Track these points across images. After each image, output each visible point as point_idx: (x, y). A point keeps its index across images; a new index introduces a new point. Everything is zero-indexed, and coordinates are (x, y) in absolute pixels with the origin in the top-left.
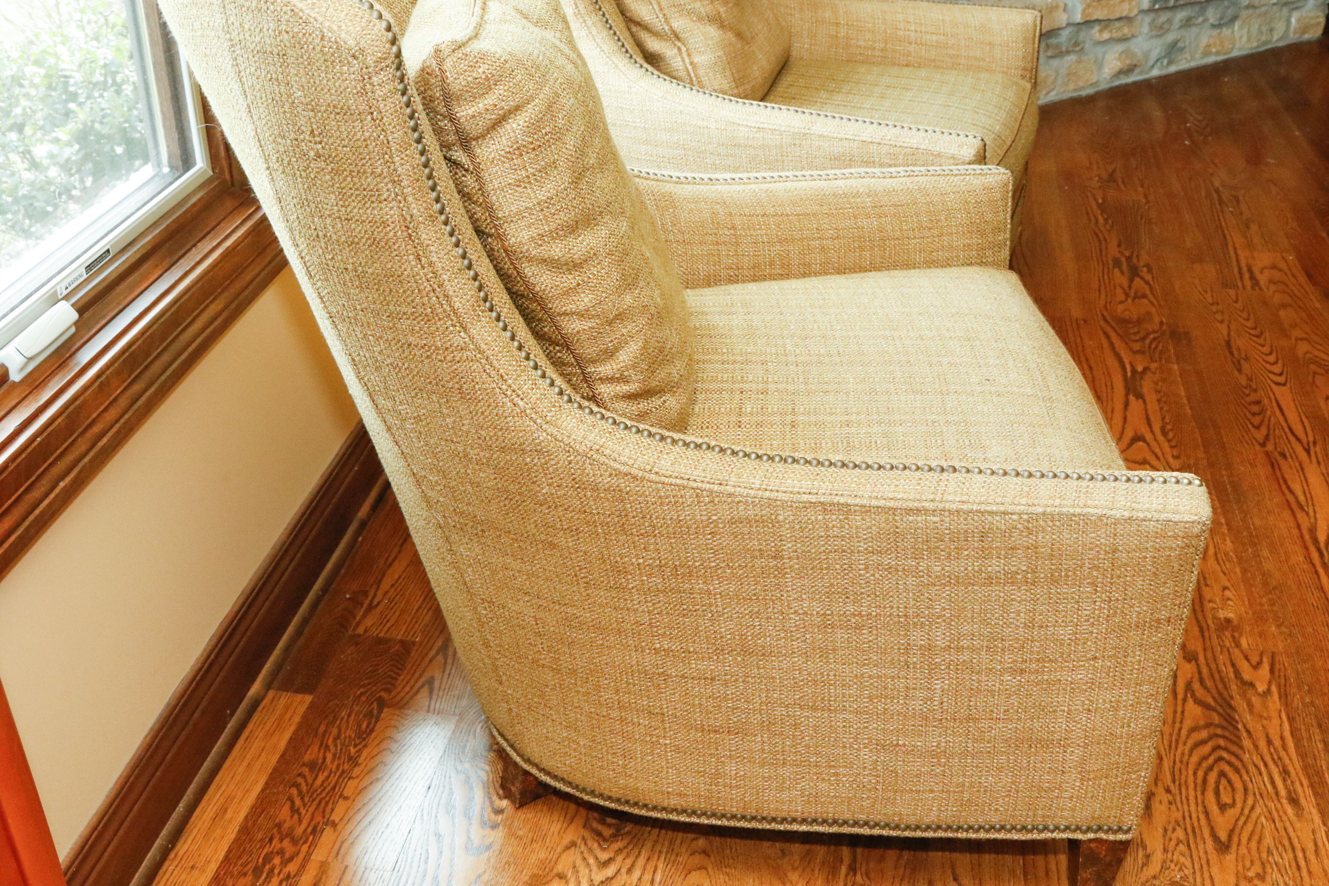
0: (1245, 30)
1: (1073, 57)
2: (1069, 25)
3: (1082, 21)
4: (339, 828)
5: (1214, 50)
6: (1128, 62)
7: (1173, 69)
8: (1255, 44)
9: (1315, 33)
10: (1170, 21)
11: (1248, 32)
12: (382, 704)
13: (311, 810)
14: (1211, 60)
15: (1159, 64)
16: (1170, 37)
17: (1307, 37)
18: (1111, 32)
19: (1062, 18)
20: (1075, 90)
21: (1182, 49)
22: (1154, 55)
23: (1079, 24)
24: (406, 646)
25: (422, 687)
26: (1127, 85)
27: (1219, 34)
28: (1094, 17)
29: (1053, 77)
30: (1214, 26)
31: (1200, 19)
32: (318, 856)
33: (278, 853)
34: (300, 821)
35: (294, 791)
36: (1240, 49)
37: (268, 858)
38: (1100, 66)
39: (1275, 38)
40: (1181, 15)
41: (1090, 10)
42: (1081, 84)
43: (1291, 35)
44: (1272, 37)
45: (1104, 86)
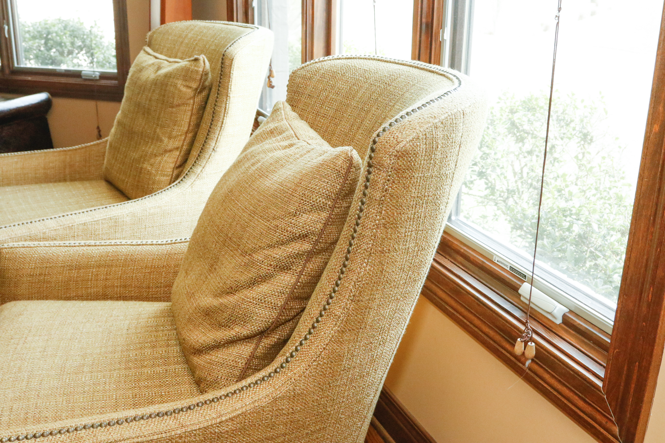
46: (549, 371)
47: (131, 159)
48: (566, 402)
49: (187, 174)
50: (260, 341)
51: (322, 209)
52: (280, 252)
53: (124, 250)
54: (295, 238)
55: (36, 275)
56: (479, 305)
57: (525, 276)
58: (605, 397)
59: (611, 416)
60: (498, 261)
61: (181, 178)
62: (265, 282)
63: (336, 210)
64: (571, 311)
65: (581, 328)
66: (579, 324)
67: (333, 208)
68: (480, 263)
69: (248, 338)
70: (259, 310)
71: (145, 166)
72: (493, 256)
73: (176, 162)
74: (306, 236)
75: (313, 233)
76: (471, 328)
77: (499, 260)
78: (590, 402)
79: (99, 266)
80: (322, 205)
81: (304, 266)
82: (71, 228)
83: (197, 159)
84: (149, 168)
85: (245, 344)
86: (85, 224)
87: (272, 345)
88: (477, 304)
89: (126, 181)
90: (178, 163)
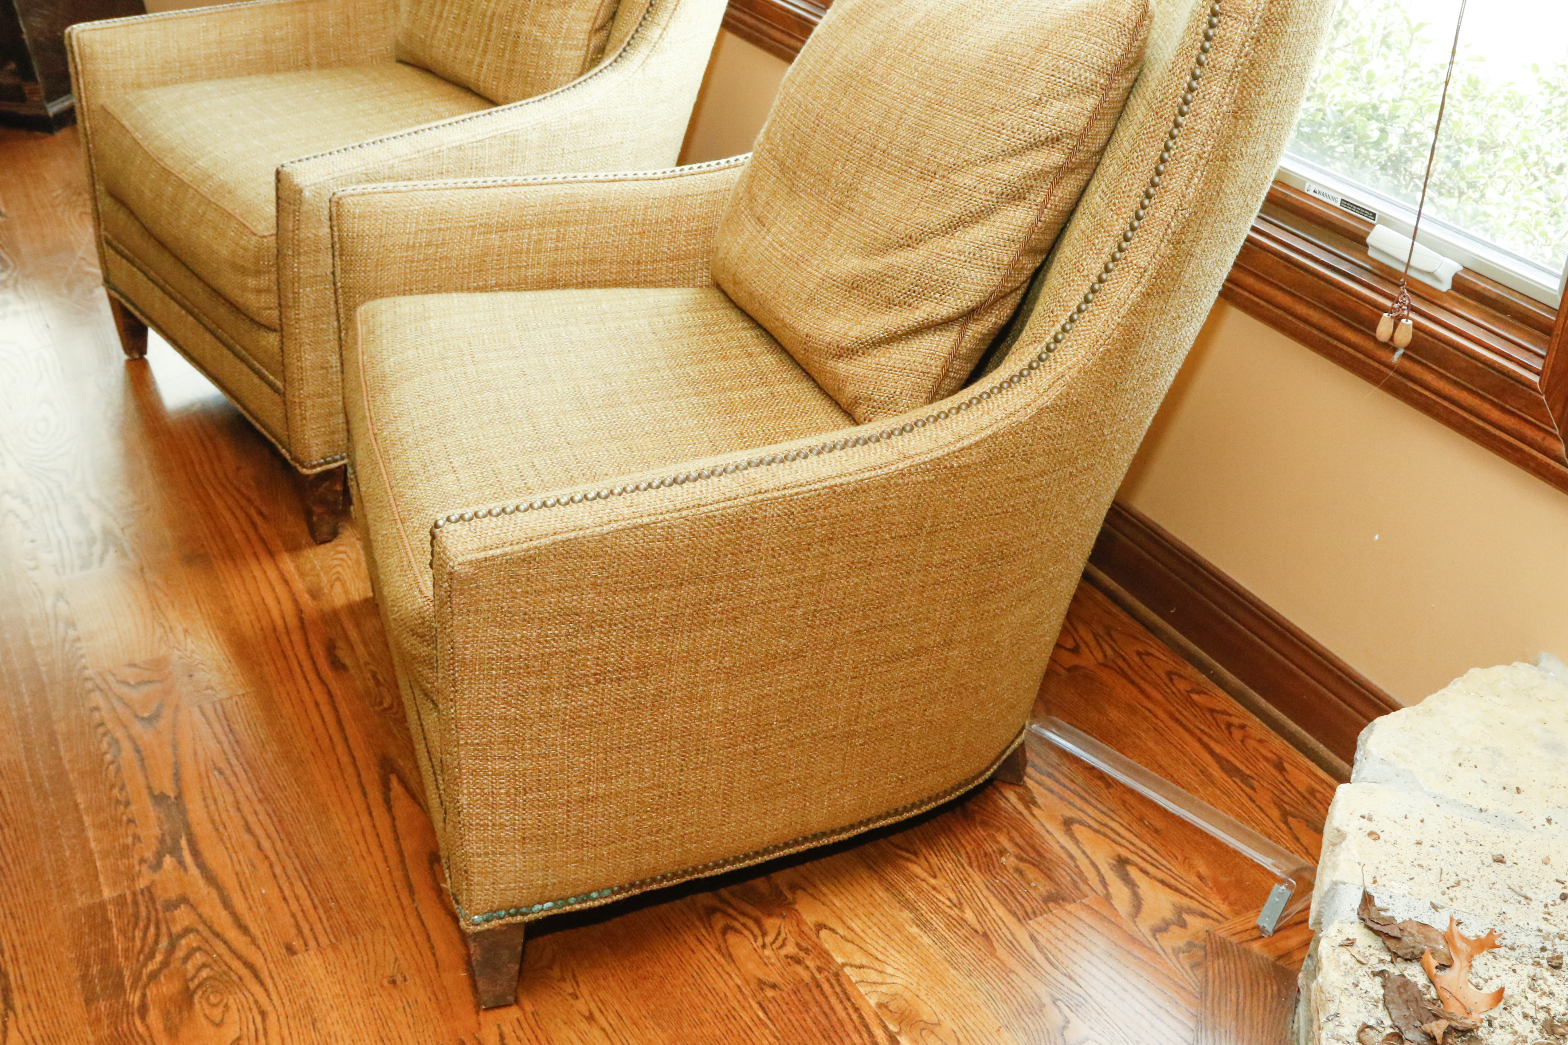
46: (1434, 367)
47: (484, 15)
48: (1465, 415)
49: (629, 44)
50: (964, 326)
51: (1088, 91)
52: (1009, 169)
53: (586, 190)
54: (1035, 145)
55: (421, 245)
56: (1288, 269)
57: (1374, 215)
58: (1544, 397)
59: (1553, 428)
60: (1315, 192)
61: (618, 53)
62: (977, 222)
63: (1112, 94)
64: (1466, 269)
65: (1488, 294)
66: (1485, 289)
67: (1106, 89)
68: (1280, 195)
69: (945, 324)
70: (970, 271)
71: (526, 28)
72: (1305, 183)
73: (596, 18)
74: (1058, 140)
75: (1070, 135)
76: (1269, 310)
77: (1318, 189)
78: (1512, 409)
79: (542, 225)
80: (1089, 85)
81: (1051, 193)
82: (436, 156)
83: (648, 12)
84: (536, 31)
85: (938, 333)
86: (460, 148)
87: (984, 335)
88: (1285, 266)
89: (476, 63)
90: (599, 22)
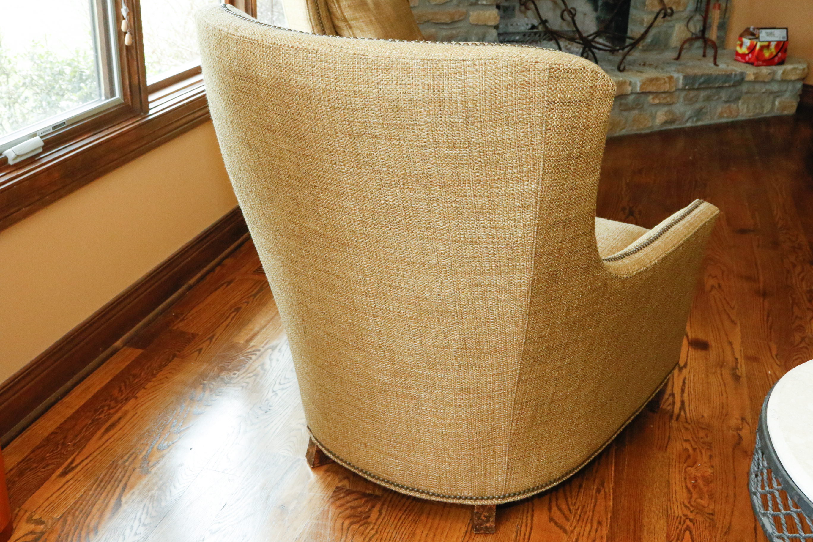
0: (746, 106)
1: (636, 112)
2: (632, 93)
3: (640, 92)
4: (138, 399)
5: (725, 115)
6: (671, 117)
7: (700, 123)
8: (751, 114)
9: (791, 111)
10: (697, 96)
11: (747, 107)
12: (174, 356)
13: (128, 391)
14: (724, 120)
15: (691, 120)
16: (698, 106)
17: (786, 113)
18: (659, 99)
19: (629, 89)
20: (637, 130)
21: (706, 113)
22: (688, 114)
23: (638, 93)
24: (194, 336)
25: (196, 351)
26: (670, 130)
27: (729, 107)
28: (647, 90)
29: (624, 122)
30: (726, 102)
31: (716, 97)
32: (125, 408)
33: (107, 406)
34: (122, 395)
35: (123, 384)
36: (742, 116)
37: (103, 407)
38: (654, 117)
39: (765, 112)
40: (703, 94)
41: (645, 86)
42: (641, 127)
43: (776, 111)
44: (763, 111)
45: (656, 129)
